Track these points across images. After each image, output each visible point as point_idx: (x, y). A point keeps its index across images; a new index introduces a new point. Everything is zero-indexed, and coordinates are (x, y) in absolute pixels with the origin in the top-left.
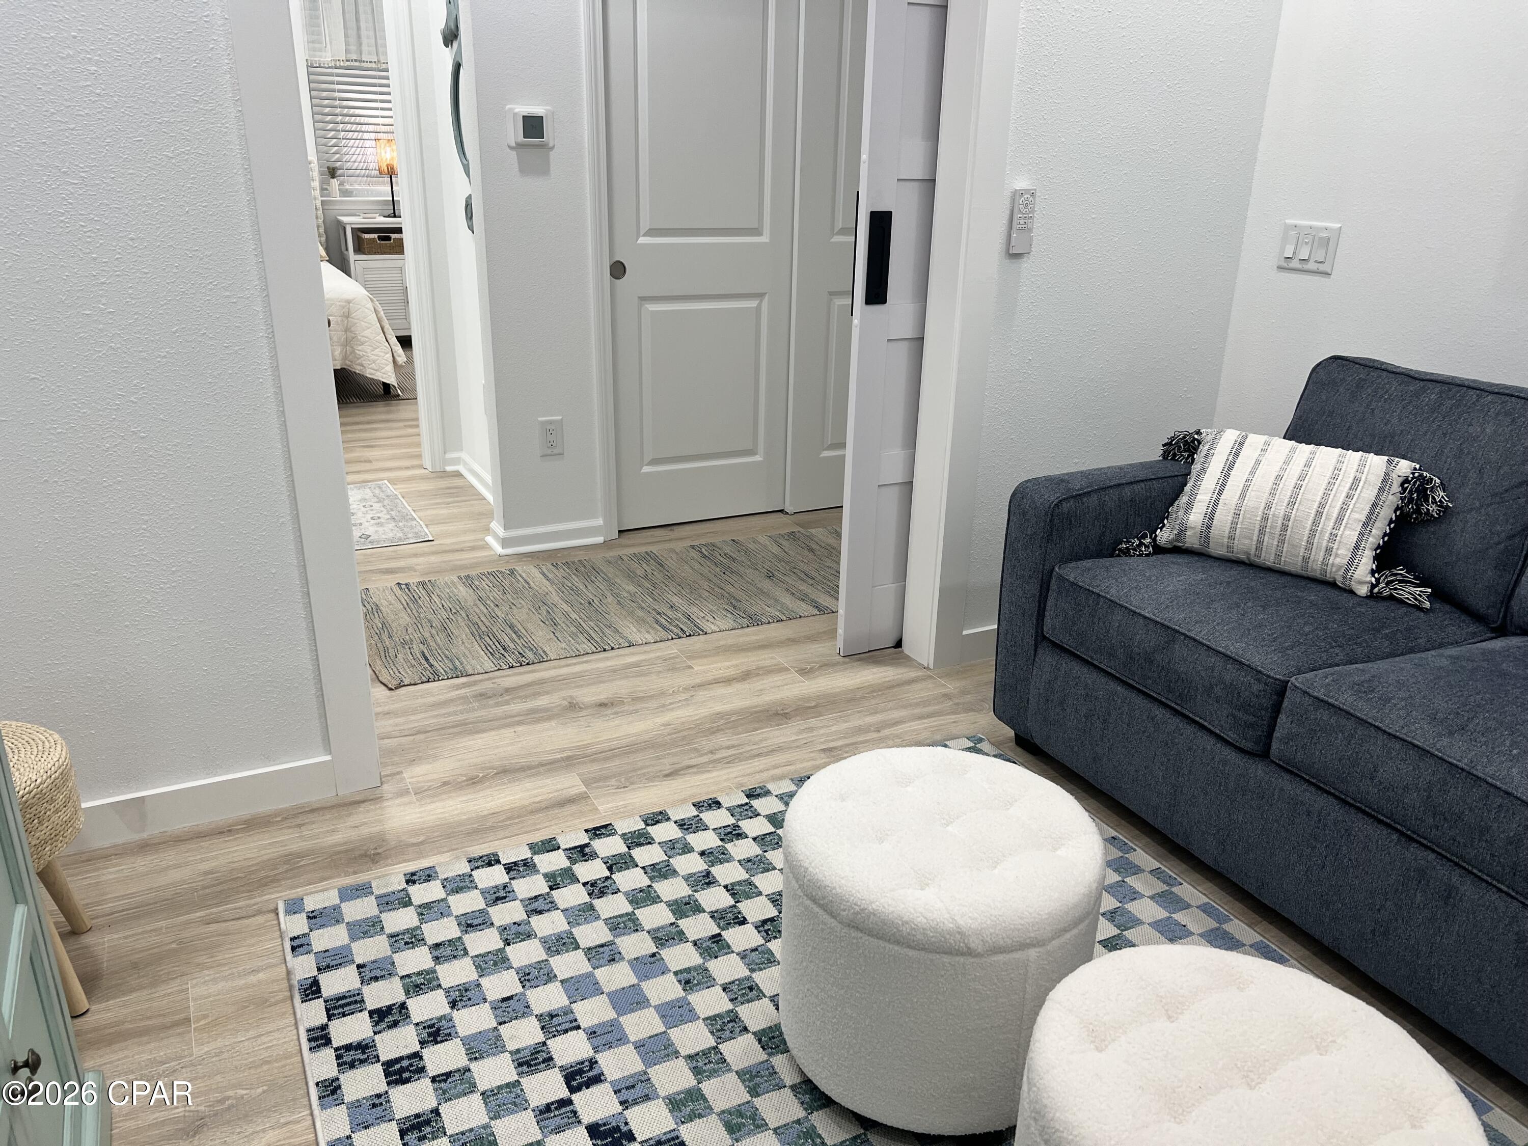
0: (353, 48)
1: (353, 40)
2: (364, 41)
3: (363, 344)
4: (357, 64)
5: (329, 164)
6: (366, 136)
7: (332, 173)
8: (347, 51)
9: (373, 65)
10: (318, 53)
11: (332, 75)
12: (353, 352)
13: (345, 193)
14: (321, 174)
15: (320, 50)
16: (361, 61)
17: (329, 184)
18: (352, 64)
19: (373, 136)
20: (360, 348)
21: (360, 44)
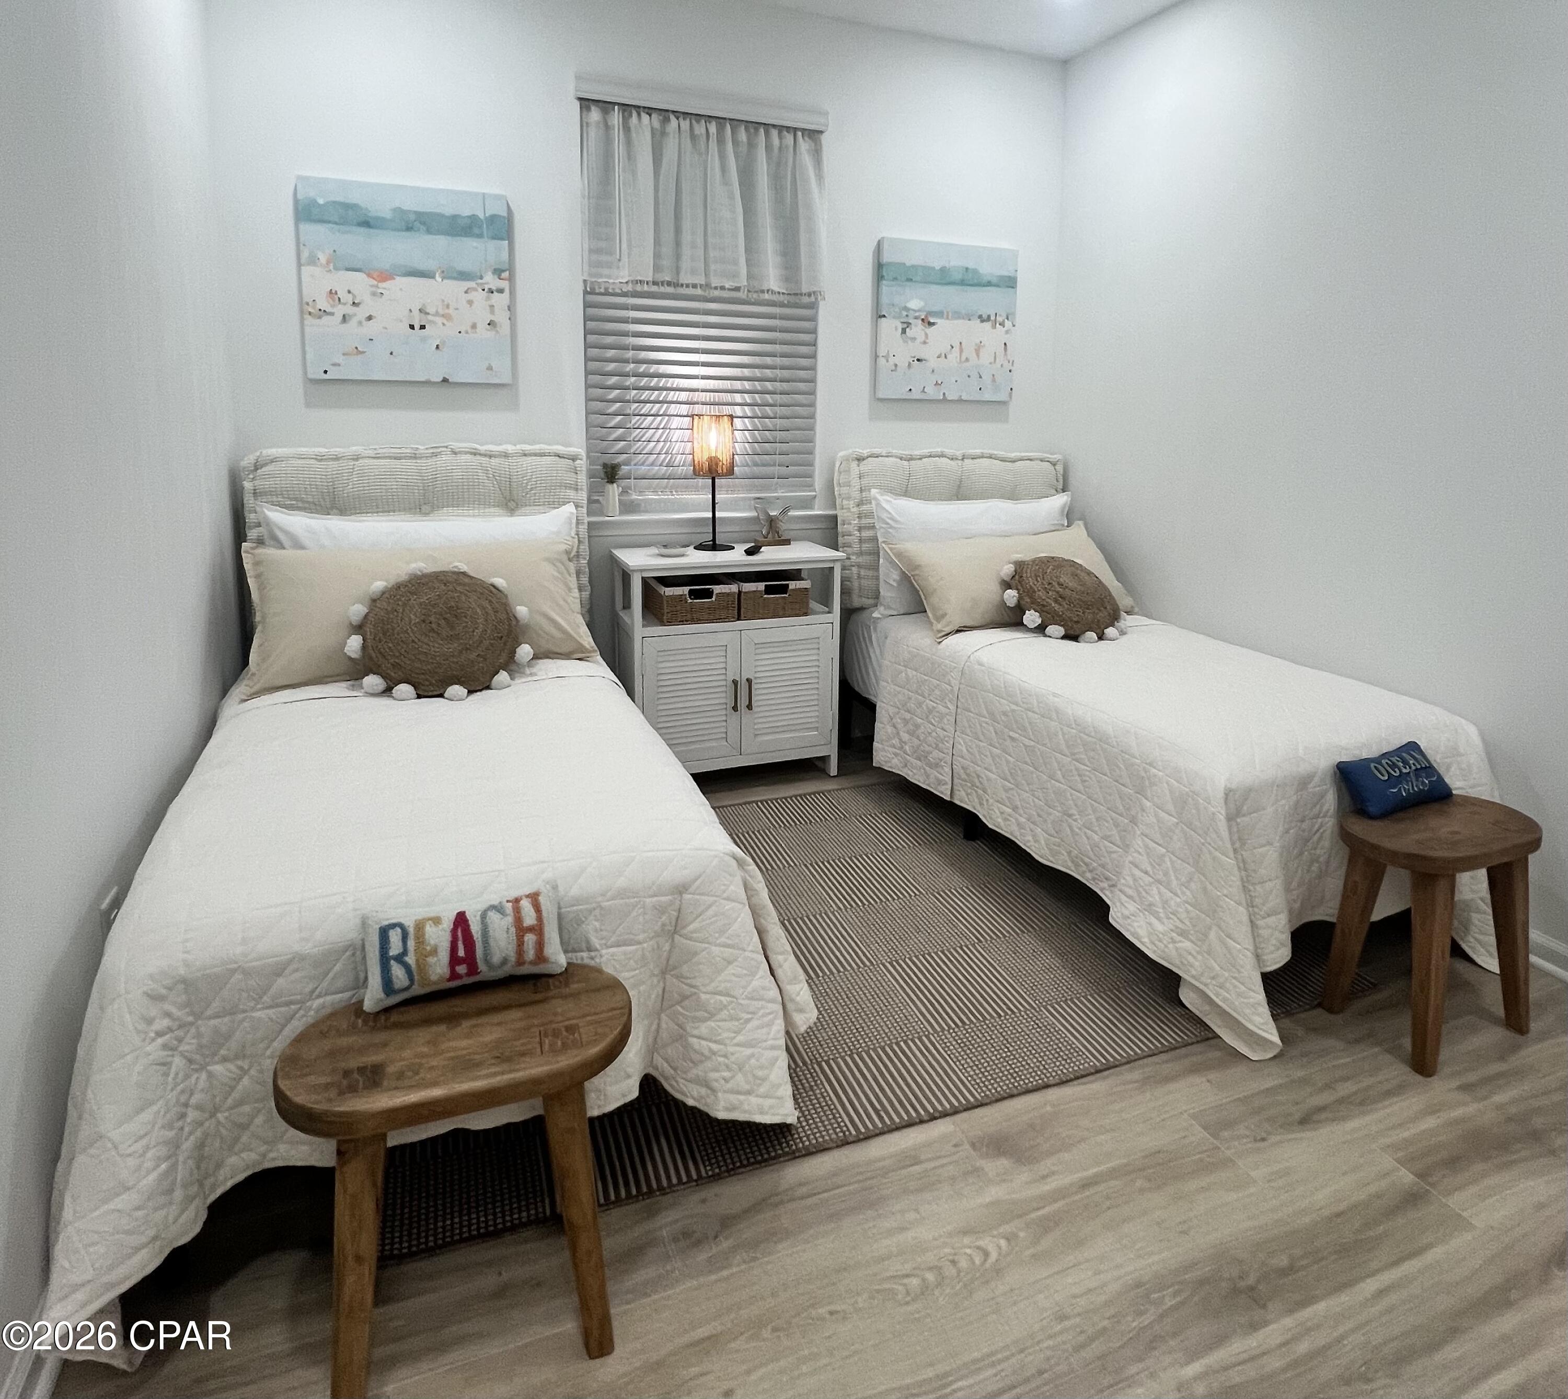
0: (666, 262)
1: (667, 250)
2: (686, 252)
3: (712, 1016)
4: (670, 290)
5: (607, 459)
6: (673, 409)
7: (611, 473)
8: (657, 268)
9: (699, 292)
10: (606, 271)
11: (625, 307)
12: (681, 1037)
13: (628, 507)
14: (591, 475)
15: (609, 265)
16: (677, 285)
17: (602, 493)
18: (662, 289)
19: (684, 409)
20: (704, 1029)
21: (678, 257)
